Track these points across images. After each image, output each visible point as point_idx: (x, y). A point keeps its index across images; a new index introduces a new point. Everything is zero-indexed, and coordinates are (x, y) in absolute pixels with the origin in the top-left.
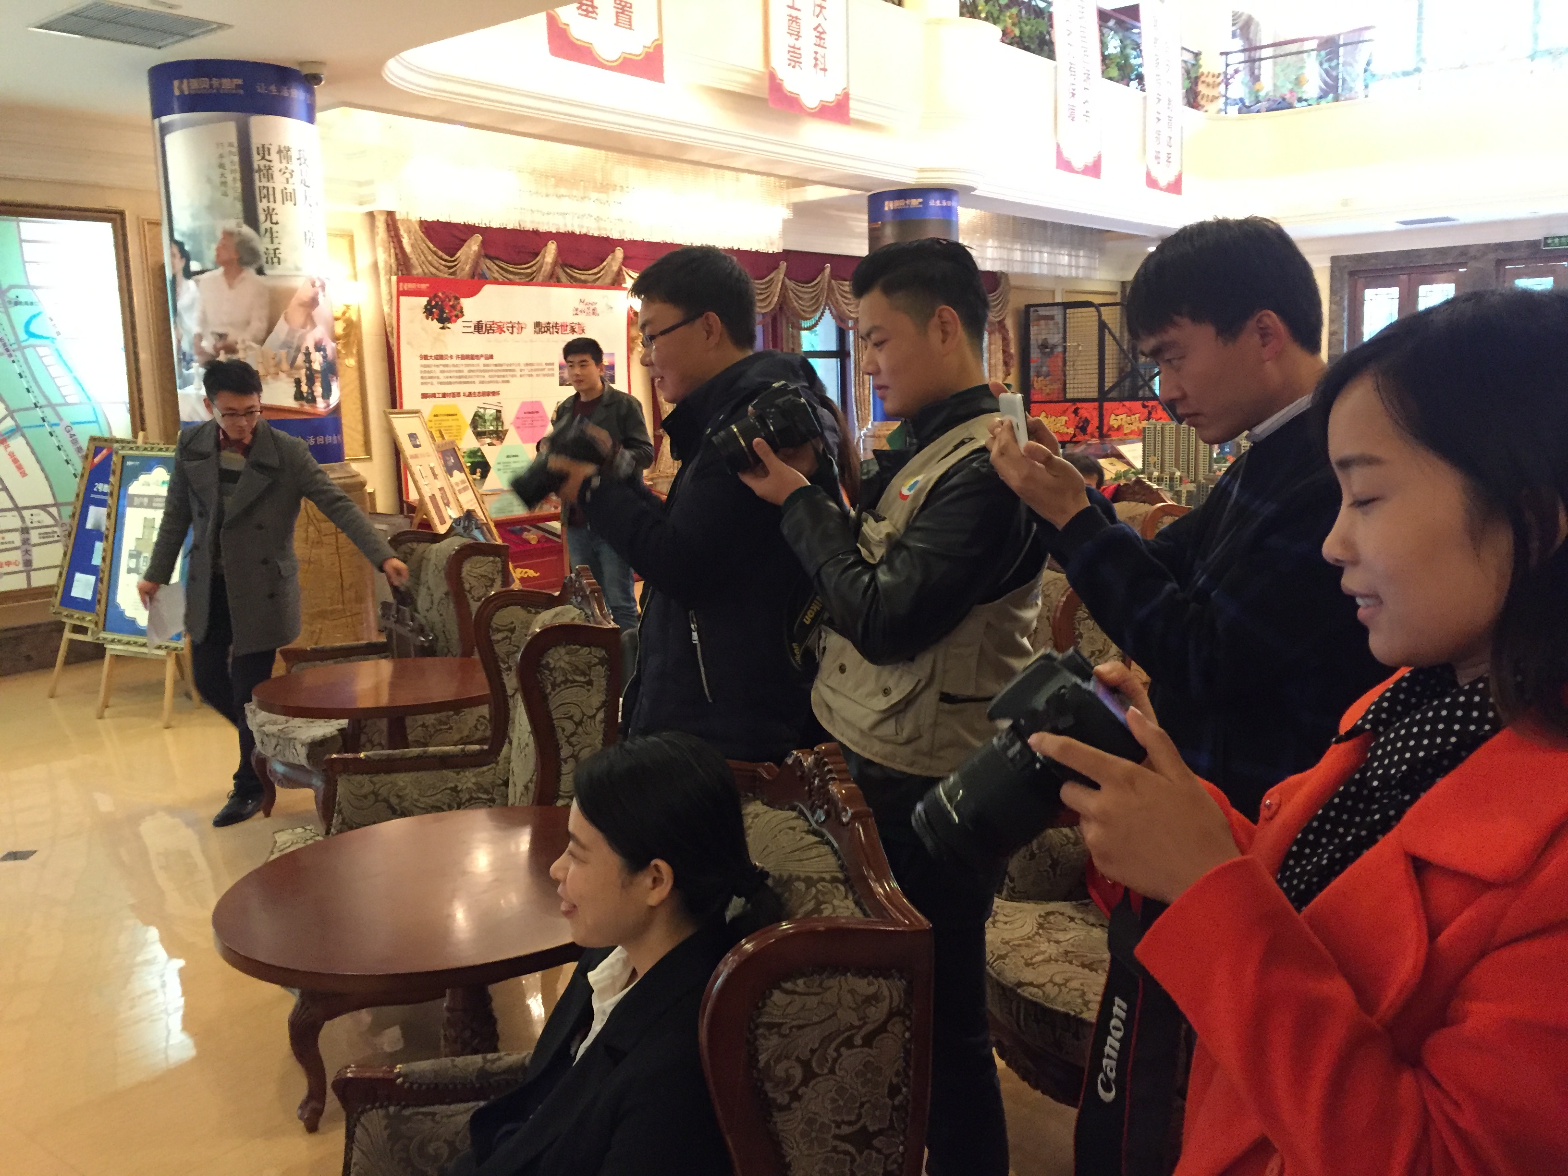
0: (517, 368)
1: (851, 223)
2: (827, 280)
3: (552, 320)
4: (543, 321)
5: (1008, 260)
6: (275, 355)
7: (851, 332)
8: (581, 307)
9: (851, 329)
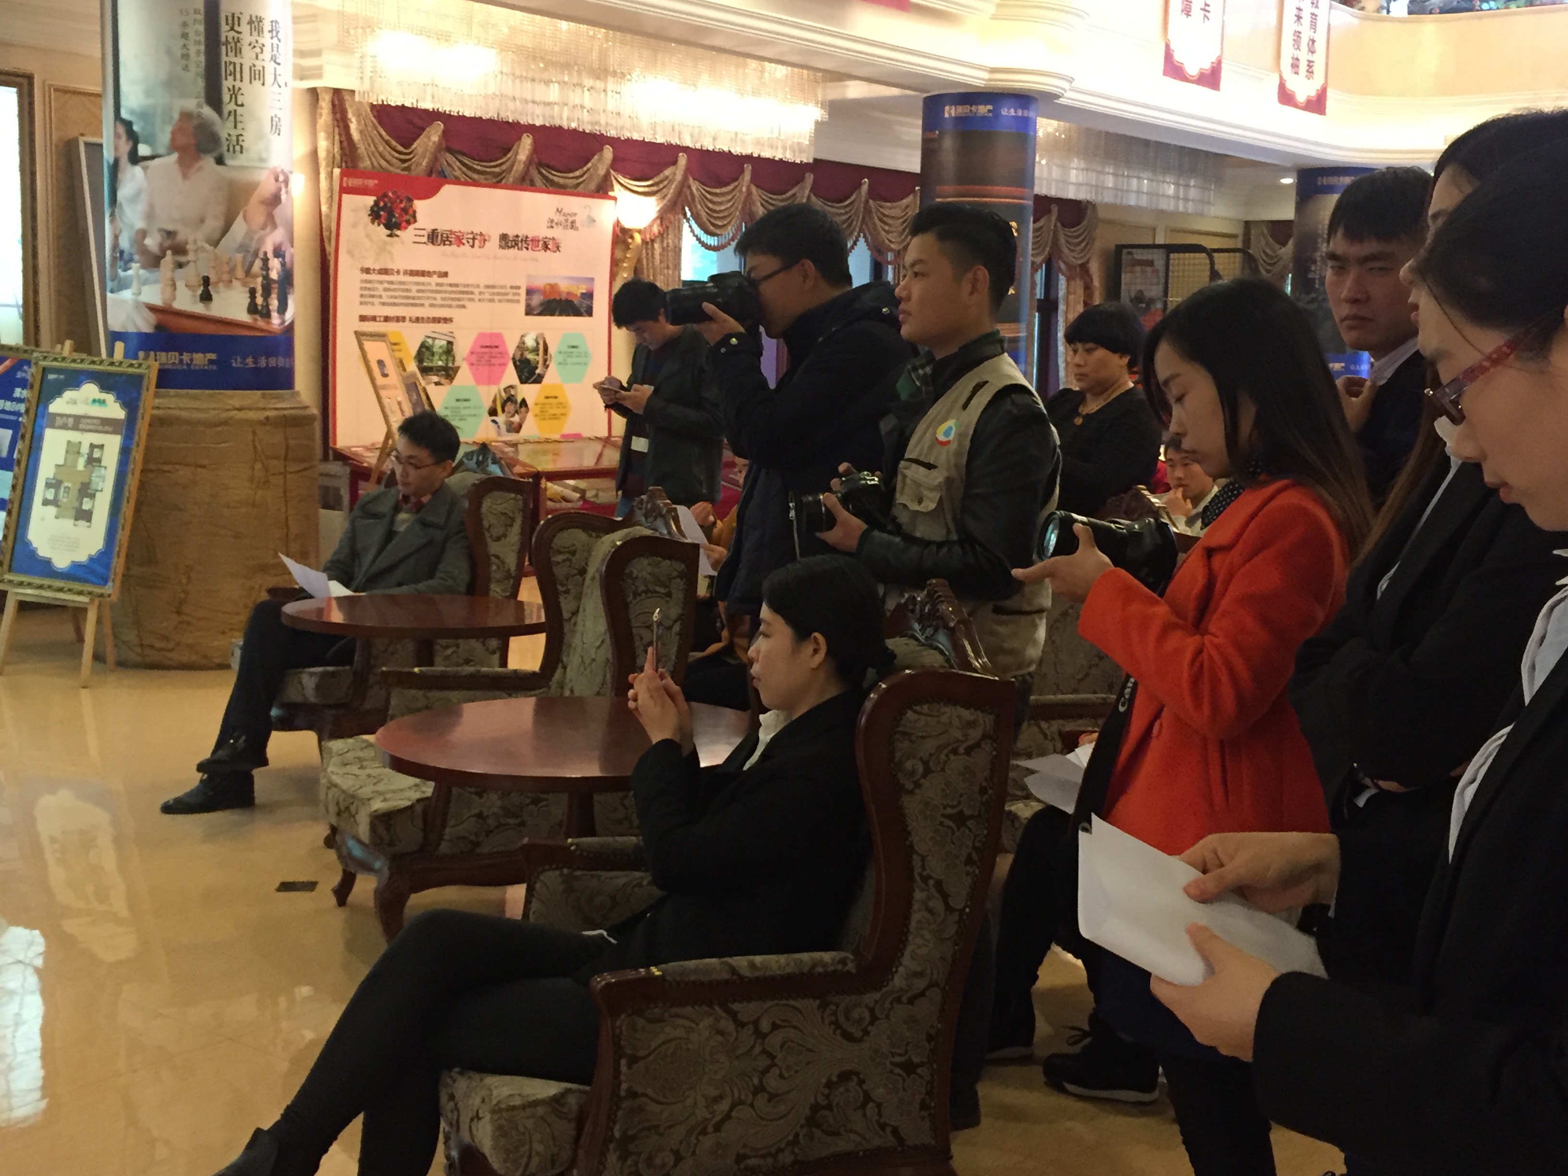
0: (476, 291)
1: (898, 128)
2: (863, 199)
3: (522, 233)
4: (511, 233)
5: (1097, 186)
6: (230, 259)
7: (890, 267)
8: (557, 218)
9: (889, 263)
